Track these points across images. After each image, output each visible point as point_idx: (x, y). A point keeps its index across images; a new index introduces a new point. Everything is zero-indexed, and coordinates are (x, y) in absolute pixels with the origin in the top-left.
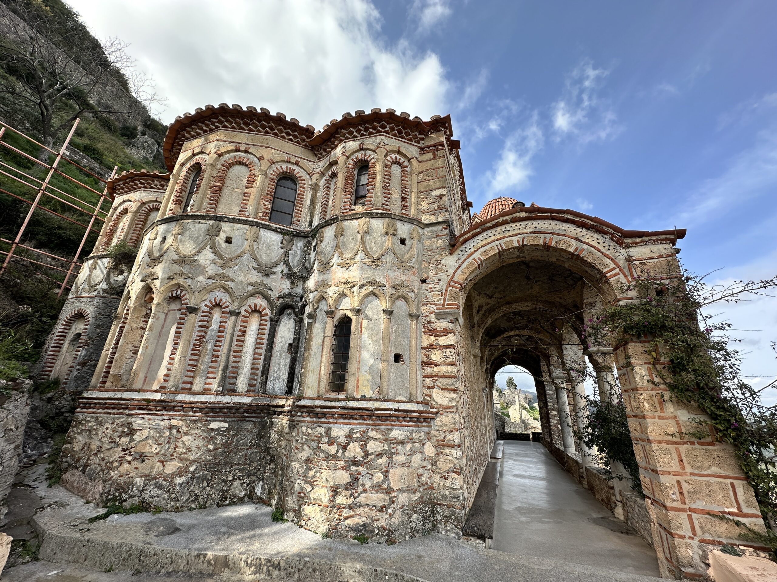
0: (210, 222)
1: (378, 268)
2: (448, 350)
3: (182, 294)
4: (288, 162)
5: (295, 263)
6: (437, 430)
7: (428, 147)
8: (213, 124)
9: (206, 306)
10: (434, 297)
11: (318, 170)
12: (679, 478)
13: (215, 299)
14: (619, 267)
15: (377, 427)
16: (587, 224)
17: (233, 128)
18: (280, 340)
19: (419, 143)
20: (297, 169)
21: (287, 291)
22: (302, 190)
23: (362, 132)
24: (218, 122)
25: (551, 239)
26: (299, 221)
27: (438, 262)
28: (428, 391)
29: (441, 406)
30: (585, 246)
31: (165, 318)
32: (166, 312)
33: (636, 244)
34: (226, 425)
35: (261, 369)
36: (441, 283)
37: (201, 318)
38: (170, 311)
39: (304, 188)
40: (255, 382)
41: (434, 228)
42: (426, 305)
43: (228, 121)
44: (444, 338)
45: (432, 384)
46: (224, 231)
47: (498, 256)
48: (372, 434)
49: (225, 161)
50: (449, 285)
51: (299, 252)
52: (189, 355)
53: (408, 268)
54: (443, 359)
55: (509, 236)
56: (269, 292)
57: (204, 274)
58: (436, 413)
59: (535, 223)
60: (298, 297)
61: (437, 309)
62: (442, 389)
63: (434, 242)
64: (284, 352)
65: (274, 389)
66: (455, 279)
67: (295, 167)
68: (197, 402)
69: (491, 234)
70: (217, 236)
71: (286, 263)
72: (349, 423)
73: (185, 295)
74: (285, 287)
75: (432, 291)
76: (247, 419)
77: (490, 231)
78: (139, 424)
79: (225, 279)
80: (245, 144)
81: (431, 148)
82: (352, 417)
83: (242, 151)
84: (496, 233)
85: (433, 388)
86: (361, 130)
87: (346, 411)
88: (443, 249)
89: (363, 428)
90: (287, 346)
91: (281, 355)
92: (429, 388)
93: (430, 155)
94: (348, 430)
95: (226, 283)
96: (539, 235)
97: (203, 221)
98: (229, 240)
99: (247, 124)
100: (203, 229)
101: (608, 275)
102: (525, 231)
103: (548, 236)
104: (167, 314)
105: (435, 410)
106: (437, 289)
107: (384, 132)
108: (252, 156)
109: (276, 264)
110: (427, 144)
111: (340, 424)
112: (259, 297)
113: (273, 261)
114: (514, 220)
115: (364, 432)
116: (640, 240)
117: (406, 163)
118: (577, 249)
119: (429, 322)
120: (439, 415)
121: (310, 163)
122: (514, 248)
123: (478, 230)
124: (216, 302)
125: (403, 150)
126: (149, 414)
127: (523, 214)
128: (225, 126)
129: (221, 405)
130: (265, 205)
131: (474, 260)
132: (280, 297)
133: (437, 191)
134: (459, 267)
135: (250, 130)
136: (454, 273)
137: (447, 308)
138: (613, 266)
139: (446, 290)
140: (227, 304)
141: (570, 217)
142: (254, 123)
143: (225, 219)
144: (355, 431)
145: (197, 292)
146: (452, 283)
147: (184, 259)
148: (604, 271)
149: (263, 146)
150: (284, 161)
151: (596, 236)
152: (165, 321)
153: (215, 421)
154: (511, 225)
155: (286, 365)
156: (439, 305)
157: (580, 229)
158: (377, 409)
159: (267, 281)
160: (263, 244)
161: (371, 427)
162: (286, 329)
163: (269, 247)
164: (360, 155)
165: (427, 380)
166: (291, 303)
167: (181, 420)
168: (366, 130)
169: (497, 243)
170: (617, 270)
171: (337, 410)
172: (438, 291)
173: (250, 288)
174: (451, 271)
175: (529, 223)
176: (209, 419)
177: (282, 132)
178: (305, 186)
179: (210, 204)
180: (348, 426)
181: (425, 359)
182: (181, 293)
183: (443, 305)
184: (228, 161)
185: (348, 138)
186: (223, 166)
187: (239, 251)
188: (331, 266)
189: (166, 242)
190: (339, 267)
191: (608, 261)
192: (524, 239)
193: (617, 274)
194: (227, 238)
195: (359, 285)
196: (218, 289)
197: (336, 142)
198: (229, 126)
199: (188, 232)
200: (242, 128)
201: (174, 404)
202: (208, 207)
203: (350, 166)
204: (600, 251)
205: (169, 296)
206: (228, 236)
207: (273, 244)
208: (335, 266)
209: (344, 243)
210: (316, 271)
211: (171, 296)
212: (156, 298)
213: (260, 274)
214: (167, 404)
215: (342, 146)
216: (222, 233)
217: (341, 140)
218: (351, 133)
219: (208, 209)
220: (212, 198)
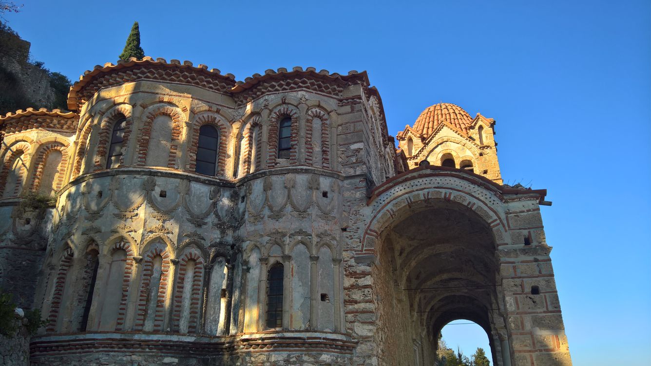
0: (144, 177)
1: (305, 219)
2: (366, 290)
3: (126, 246)
4: (210, 110)
5: (224, 213)
6: (358, 357)
7: (347, 100)
9: (148, 256)
10: (355, 243)
11: (238, 118)
13: (156, 249)
14: (500, 218)
15: (310, 352)
17: (155, 78)
18: (214, 286)
19: (337, 95)
20: (218, 117)
21: (218, 240)
22: (225, 138)
23: (284, 86)
24: (140, 73)
25: (450, 194)
26: (223, 170)
27: (357, 213)
28: (350, 325)
29: (361, 336)
30: (475, 201)
31: (110, 268)
32: (110, 263)
33: (513, 200)
34: (176, 360)
36: (359, 231)
37: (145, 268)
38: (113, 261)
40: (195, 324)
41: (353, 181)
42: (347, 251)
43: (150, 72)
44: (363, 279)
45: (353, 319)
46: (159, 186)
47: (408, 207)
48: (305, 358)
49: (150, 113)
50: (366, 233)
51: (226, 202)
52: (138, 300)
53: (330, 218)
54: (362, 298)
55: (417, 190)
56: (203, 242)
57: (145, 227)
58: (357, 343)
59: (438, 179)
60: (229, 245)
61: (356, 254)
62: (362, 323)
63: (353, 193)
64: (218, 297)
65: (211, 330)
66: (372, 227)
68: (152, 341)
69: (402, 188)
70: (152, 190)
71: (216, 213)
72: (286, 351)
73: (128, 246)
74: (216, 236)
75: (352, 239)
76: (192, 356)
77: (401, 185)
78: (105, 359)
79: (164, 231)
80: (168, 94)
81: (349, 101)
82: (288, 345)
83: (166, 102)
84: (406, 187)
85: (354, 322)
87: (284, 340)
88: (361, 200)
89: (298, 353)
90: (220, 291)
91: (215, 300)
92: (351, 322)
93: (348, 108)
94: (286, 356)
95: (166, 235)
96: (440, 190)
97: (138, 176)
98: (163, 195)
99: (169, 75)
100: (139, 184)
101: (492, 225)
102: (430, 186)
103: (448, 191)
104: (111, 265)
105: (356, 340)
106: (356, 236)
107: (305, 87)
108: (175, 107)
109: (207, 215)
110: (345, 96)
111: (279, 351)
112: (194, 247)
113: (204, 212)
114: (421, 176)
115: (298, 356)
116: (515, 196)
117: (326, 116)
118: (469, 203)
119: (350, 266)
120: (359, 344)
122: (421, 201)
123: (391, 184)
124: (156, 252)
125: (322, 104)
126: (112, 351)
127: (428, 171)
128: (147, 77)
129: (172, 343)
130: (191, 156)
131: (387, 210)
132: (212, 246)
133: (355, 145)
134: (375, 217)
135: (172, 80)
136: (371, 222)
137: (365, 254)
138: (495, 217)
139: (364, 238)
140: (167, 254)
142: (176, 74)
143: (159, 174)
144: (292, 356)
145: (140, 244)
146: (369, 231)
147: (125, 213)
148: (489, 221)
150: (205, 110)
151: (485, 191)
152: (110, 271)
153: (167, 356)
154: (418, 180)
156: (358, 251)
157: (472, 186)
158: (309, 338)
159: (199, 231)
160: (194, 196)
161: (304, 353)
162: (218, 275)
163: (199, 198)
164: (282, 108)
165: (349, 316)
166: (222, 251)
167: (140, 356)
168: (288, 84)
169: (407, 196)
170: (498, 221)
171: (276, 340)
172: (357, 238)
173: (185, 239)
174: (368, 221)
175: (433, 178)
176: (163, 354)
177: (203, 81)
178: (227, 134)
179: (139, 157)
180: (286, 352)
181: (347, 298)
182: (124, 245)
183: (362, 251)
184: (152, 112)
185: (270, 91)
186: (148, 117)
187: (174, 204)
188: (262, 218)
189: (102, 197)
190: (270, 219)
191: (491, 213)
192: (428, 193)
193: (498, 224)
194: (162, 192)
195: (288, 235)
196: (158, 241)
197: (258, 93)
198: (152, 77)
199: (124, 187)
200: (164, 79)
201: (132, 342)
202: (139, 161)
203: (273, 120)
204: (486, 205)
205: (113, 248)
206: (162, 190)
207: (202, 196)
208: (266, 218)
209: (273, 197)
210: (247, 222)
211: (114, 248)
212: (102, 250)
213: (193, 226)
214: (127, 342)
215: (264, 98)
216: (156, 188)
217: (263, 93)
218: (273, 87)
219: (138, 163)
220: (141, 152)
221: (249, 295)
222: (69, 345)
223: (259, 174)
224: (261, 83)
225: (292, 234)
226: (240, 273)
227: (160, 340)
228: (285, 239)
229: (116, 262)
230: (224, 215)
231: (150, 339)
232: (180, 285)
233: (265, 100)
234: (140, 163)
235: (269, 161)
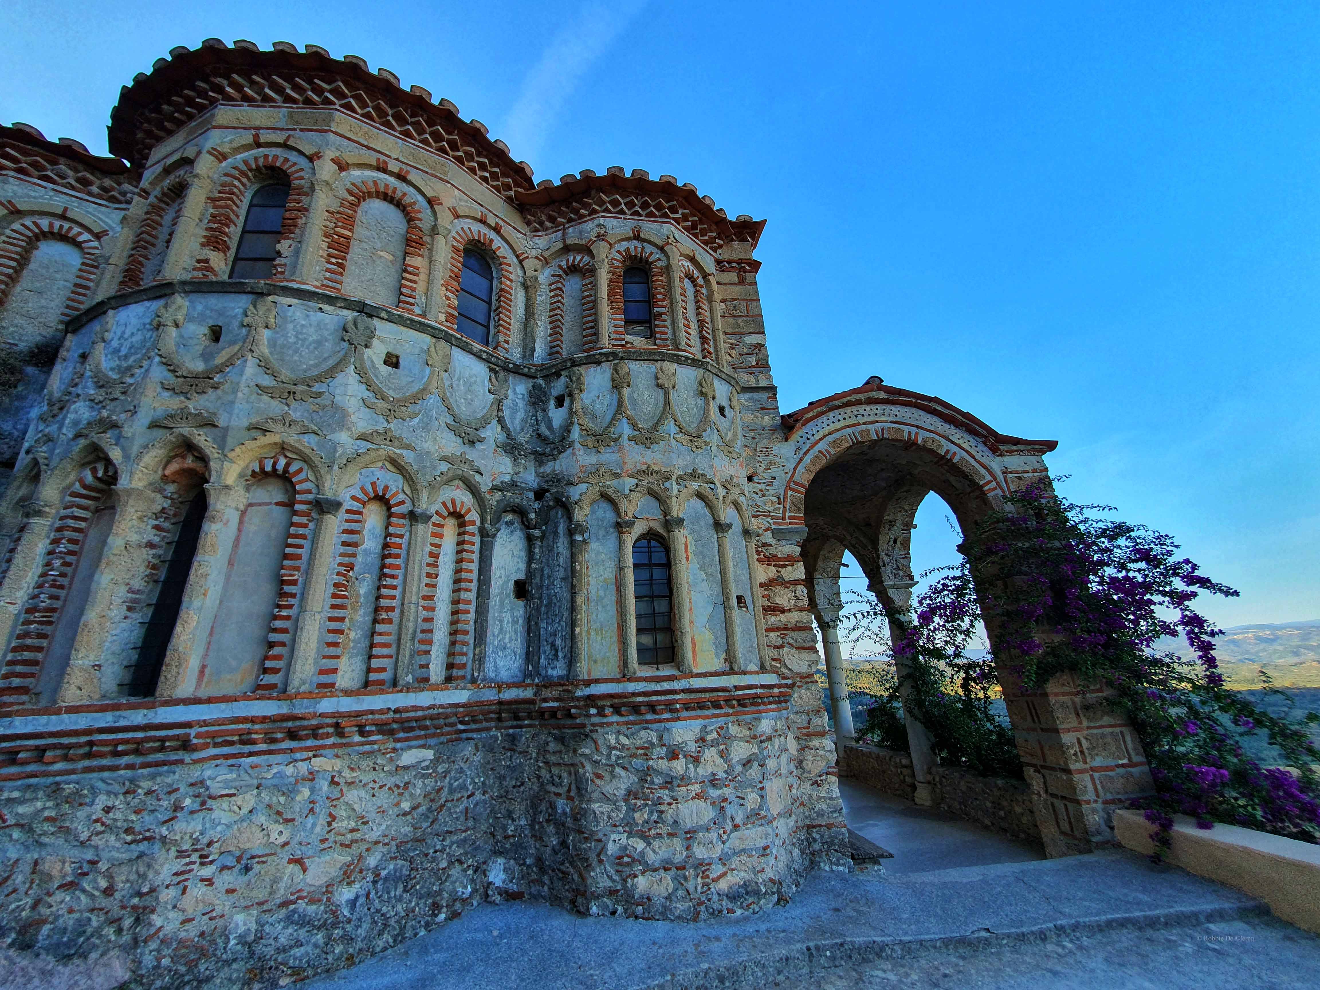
0: (346, 312)
1: (700, 451)
2: (799, 588)
3: (292, 469)
4: (483, 221)
5: (517, 422)
6: (797, 713)
7: (729, 263)
8: (319, 91)
9: (354, 498)
10: (768, 504)
11: (534, 253)
12: (1078, 734)
13: (373, 484)
14: (995, 479)
15: (741, 718)
16: (958, 420)
17: (368, 116)
18: (498, 573)
19: (715, 251)
20: (497, 242)
21: (507, 478)
22: (508, 283)
23: (637, 208)
24: (330, 92)
25: (917, 434)
26: (508, 343)
27: (767, 452)
28: (775, 652)
29: (798, 674)
30: (956, 449)
31: (241, 522)
32: (242, 507)
33: (1011, 452)
34: (429, 754)
35: (472, 633)
36: (775, 483)
37: (346, 526)
38: (250, 505)
39: (511, 281)
40: (464, 659)
41: (755, 396)
42: (757, 516)
43: (357, 98)
44: (789, 569)
45: (779, 642)
46: (382, 340)
48: (734, 730)
49: (353, 184)
50: (788, 488)
51: (521, 404)
52: (327, 607)
53: (735, 455)
54: (792, 602)
55: (865, 423)
56: (477, 477)
57: (349, 429)
58: (791, 686)
59: (895, 409)
60: (530, 490)
61: (774, 524)
62: (797, 648)
63: (756, 417)
64: (508, 596)
65: (496, 669)
66: (797, 478)
67: (492, 235)
68: (370, 712)
69: (840, 417)
70: (366, 346)
71: (500, 420)
72: (699, 717)
73: (300, 470)
74: (502, 468)
75: (764, 496)
76: (464, 735)
77: (837, 413)
78: (225, 781)
79: (396, 443)
80: (397, 159)
81: (734, 265)
82: (701, 706)
83: (391, 174)
84: (847, 416)
85: (782, 647)
86: (635, 205)
87: (693, 696)
88: (774, 429)
89: (721, 721)
90: (511, 585)
91: (502, 602)
92: (776, 647)
93: (732, 277)
94: (697, 730)
95: (399, 451)
96: (901, 427)
97: (327, 308)
98: (392, 361)
99: (401, 120)
100: (331, 327)
101: (986, 488)
102: (883, 418)
103: (913, 430)
104: (243, 513)
105: (789, 682)
106: (771, 492)
107: (674, 219)
108: (411, 189)
109: (485, 422)
110: (726, 256)
111: (685, 719)
112: (458, 487)
113: (479, 416)
114: (870, 401)
115: (720, 728)
116: (1014, 448)
117: (700, 281)
118: (948, 451)
119: (765, 544)
120: (796, 688)
121: (519, 235)
122: (871, 441)
124: (375, 490)
125: (698, 258)
126: (250, 754)
127: (882, 395)
128: (349, 107)
129: (420, 713)
130: (448, 298)
131: (820, 451)
132: (495, 488)
133: (753, 336)
134: (801, 460)
135: (407, 134)
136: (795, 469)
137: (790, 524)
138: (989, 478)
139: (785, 496)
140: (401, 496)
141: (939, 408)
142: (419, 123)
143: (383, 315)
144: (710, 728)
145: (336, 467)
146: (792, 485)
147: (292, 388)
148: (981, 483)
149: (436, 177)
150: (475, 219)
151: (967, 436)
152: (239, 530)
153: (410, 748)
154: (864, 407)
155: (515, 622)
156: (777, 518)
157: (947, 426)
158: (737, 688)
159: (472, 454)
160: (459, 379)
161: (732, 719)
162: (506, 551)
163: (469, 386)
164: (633, 246)
165: (772, 634)
166: (518, 501)
167: (337, 756)
168: (645, 206)
169: (849, 430)
170: (994, 484)
171: (678, 697)
172: (773, 495)
173: (444, 467)
174: (790, 466)
175: (888, 407)
176: (399, 745)
177: (473, 161)
178: (512, 277)
179: (328, 270)
180: (698, 721)
181: (767, 603)
182: (288, 465)
183: (783, 518)
184: (360, 184)
185: (610, 212)
186: (351, 193)
187: (417, 387)
188: (616, 440)
189: (222, 339)
190: (633, 443)
191: (983, 471)
192: (883, 429)
193: (995, 489)
194: (389, 355)
195: (674, 478)
196: (380, 464)
197: (582, 211)
198: (359, 111)
199: (290, 326)
200: (388, 124)
201: (314, 722)
202: (326, 278)
203: (617, 264)
204: (973, 457)
205: (254, 472)
206: (390, 350)
207: (475, 382)
208: (625, 441)
209: (634, 403)
210: (577, 445)
211: (257, 470)
212: (220, 474)
213: (459, 440)
214: (298, 723)
215: (596, 222)
216: (375, 342)
217: (594, 212)
218: (615, 203)
219: (325, 282)
220: (334, 260)
221: (593, 595)
222: (91, 743)
223: (601, 354)
224: (593, 192)
225: (680, 477)
226: (561, 549)
227: (389, 709)
228: (667, 485)
229: (259, 508)
230: (518, 429)
231: (365, 707)
232: (431, 570)
233: (599, 225)
234: (330, 284)
235: (613, 336)
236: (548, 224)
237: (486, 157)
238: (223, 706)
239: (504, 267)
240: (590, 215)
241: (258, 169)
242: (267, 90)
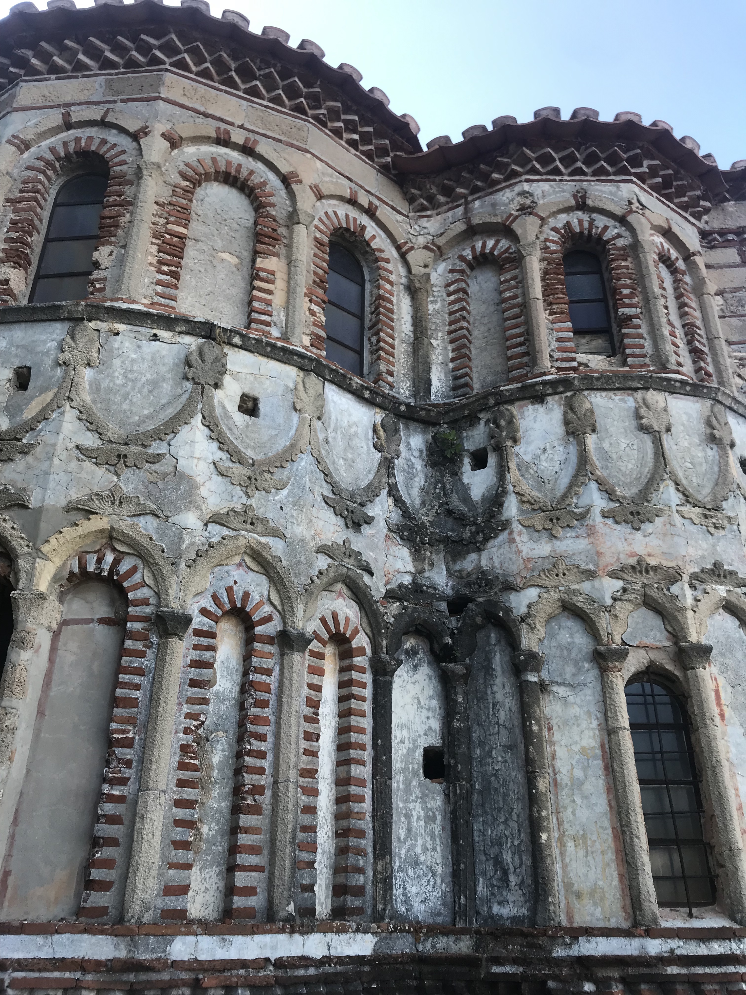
0: (188, 339)
3: (124, 567)
4: (352, 202)
5: (415, 492)
7: (722, 234)
8: (146, 49)
9: (204, 612)
11: (421, 240)
13: (229, 590)
17: (205, 74)
20: (371, 229)
21: (407, 580)
22: (388, 287)
23: (579, 164)
24: (160, 48)
26: (392, 375)
31: (53, 649)
32: (55, 626)
35: (370, 834)
37: (195, 655)
38: (65, 623)
39: (391, 283)
40: (361, 879)
46: (235, 376)
49: (187, 165)
51: (419, 465)
52: (173, 784)
56: (366, 578)
57: (198, 507)
60: (442, 599)
64: (415, 774)
65: (406, 901)
67: (365, 220)
70: (217, 386)
71: (393, 492)
73: (134, 570)
74: (399, 565)
79: (260, 528)
80: (241, 127)
81: (730, 237)
83: (235, 146)
86: (576, 160)
90: (419, 755)
91: (407, 784)
93: (731, 254)
95: (263, 540)
97: (163, 334)
98: (249, 406)
99: (247, 75)
100: (170, 361)
104: (56, 635)
107: (636, 175)
108: (260, 166)
109: (372, 494)
110: (716, 225)
112: (340, 595)
113: (364, 484)
121: (400, 218)
124: (232, 601)
125: (675, 229)
128: (182, 65)
130: (313, 313)
132: (391, 595)
135: (254, 92)
140: (267, 609)
142: (269, 75)
145: (182, 565)
147: (124, 449)
149: (292, 146)
150: (341, 198)
155: (430, 819)
159: (357, 543)
160: (335, 431)
162: (408, 699)
163: (349, 438)
164: (576, 219)
166: (425, 616)
168: (590, 160)
173: (323, 562)
177: (339, 120)
178: (393, 278)
179: (159, 283)
182: (116, 562)
184: (195, 164)
185: (538, 173)
186: (184, 176)
187: (282, 443)
188: (582, 517)
189: (31, 385)
190: (610, 521)
194: (244, 397)
195: (686, 578)
196: (237, 559)
197: (495, 176)
198: (194, 68)
199: (117, 362)
200: (230, 83)
202: (157, 294)
203: (553, 247)
205: (71, 573)
206: (247, 390)
207: (356, 434)
208: (596, 518)
209: (606, 456)
210: (516, 527)
211: (76, 570)
212: (31, 575)
213: (340, 521)
215: (517, 189)
216: (227, 379)
217: (515, 174)
218: (546, 160)
219: (156, 299)
220: (165, 268)
221: (564, 777)
223: (544, 383)
224: (512, 148)
225: (694, 577)
226: (499, 696)
227: (267, 960)
228: (675, 589)
229: (75, 627)
230: (418, 502)
232: (309, 727)
233: (523, 193)
234: (163, 301)
235: (557, 355)
236: (442, 199)
237: (356, 113)
238: (40, 939)
239: (382, 264)
240: (506, 179)
241: (68, 156)
242: (81, 57)
